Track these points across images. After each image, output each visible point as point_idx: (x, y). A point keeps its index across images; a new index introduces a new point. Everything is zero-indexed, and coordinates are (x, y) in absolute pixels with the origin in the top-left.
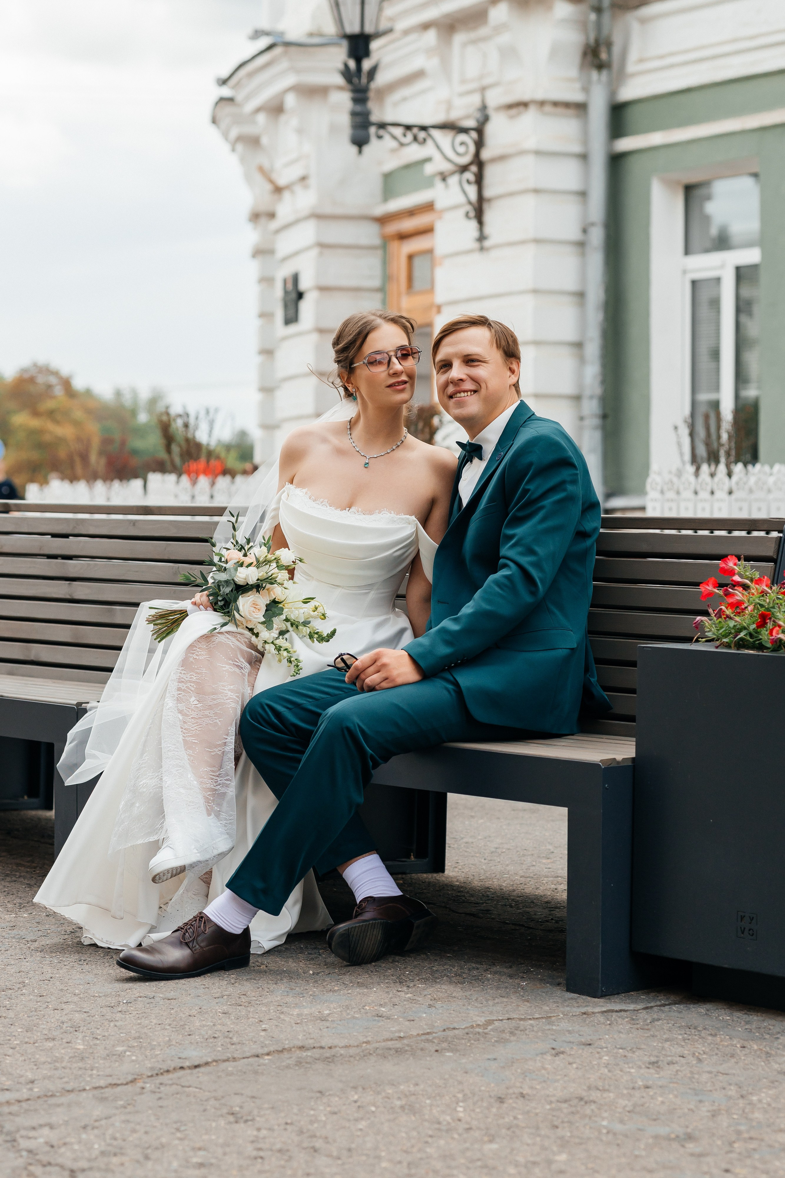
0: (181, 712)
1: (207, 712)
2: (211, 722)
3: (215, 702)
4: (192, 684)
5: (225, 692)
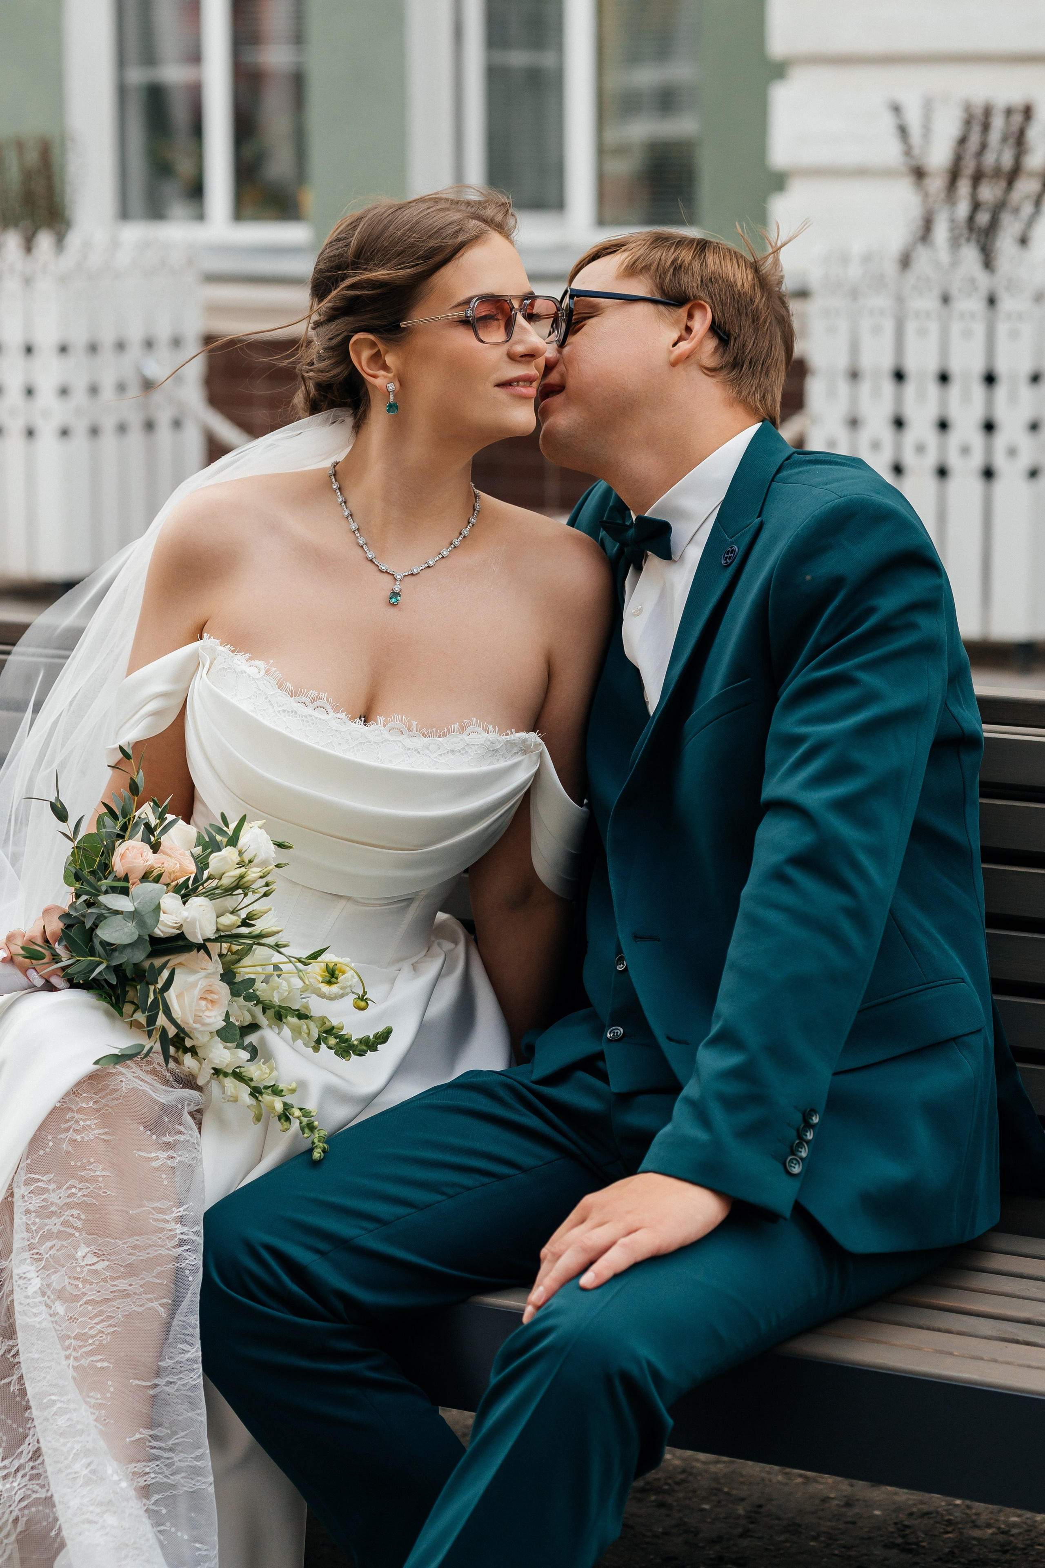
0: (61, 1295)
1: (122, 1284)
2: (140, 1309)
3: (143, 1255)
4: (75, 1212)
5: (168, 1226)
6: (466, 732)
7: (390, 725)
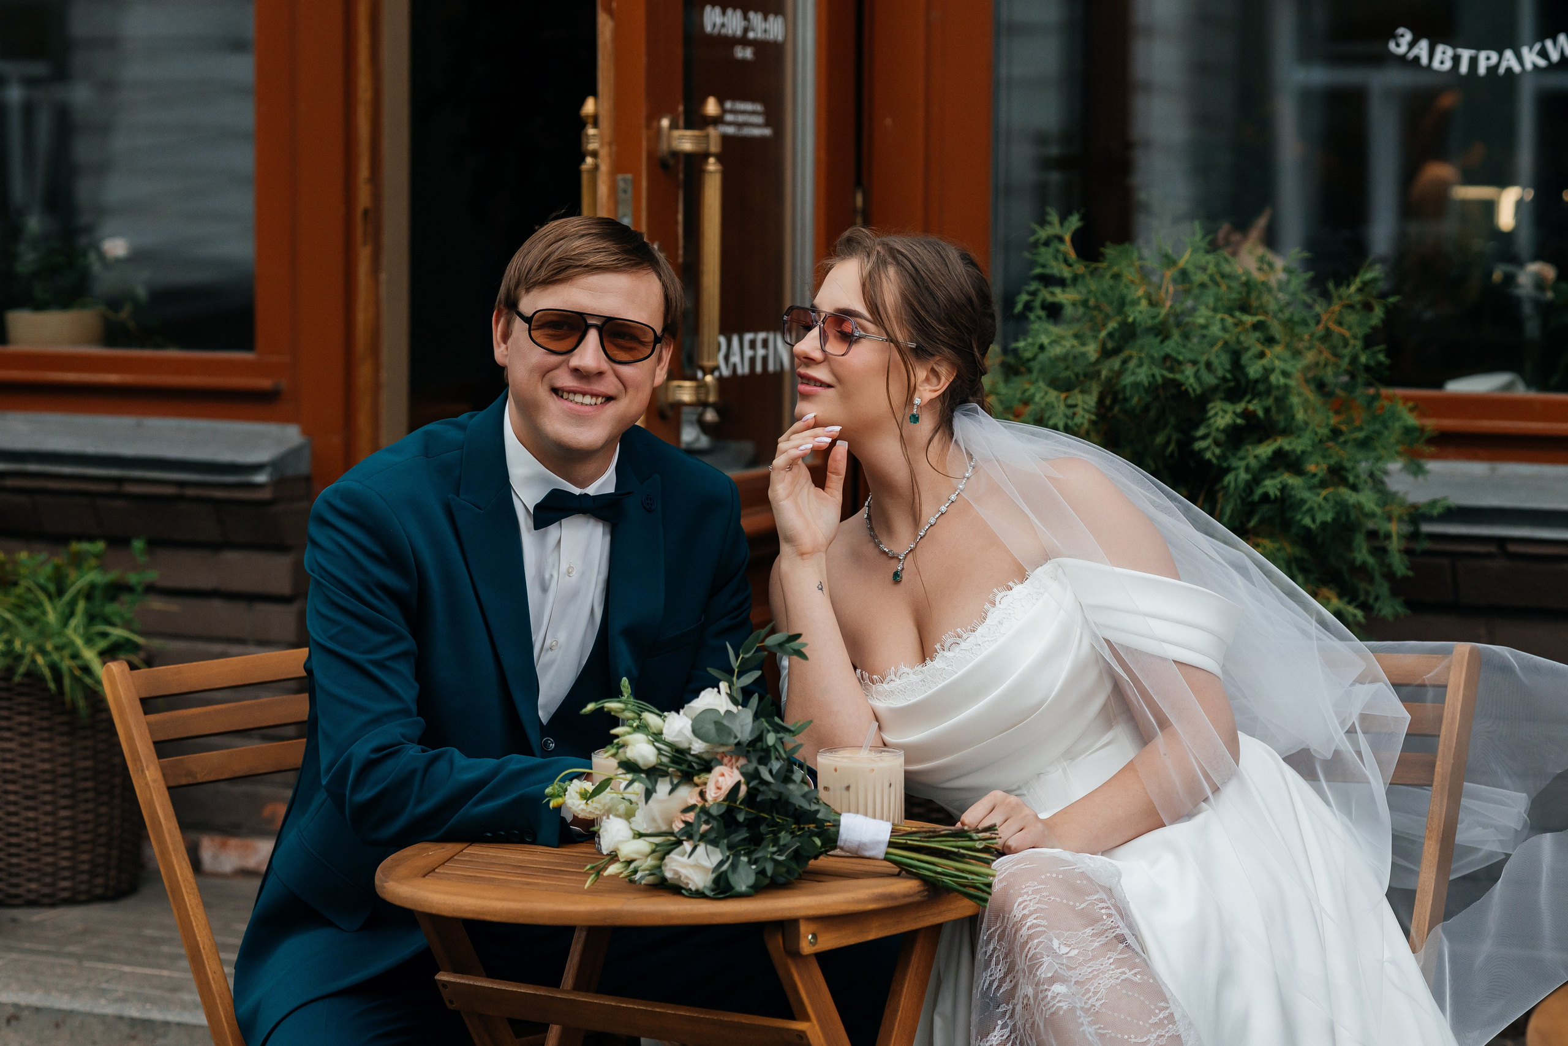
6: (997, 603)
7: (947, 646)
